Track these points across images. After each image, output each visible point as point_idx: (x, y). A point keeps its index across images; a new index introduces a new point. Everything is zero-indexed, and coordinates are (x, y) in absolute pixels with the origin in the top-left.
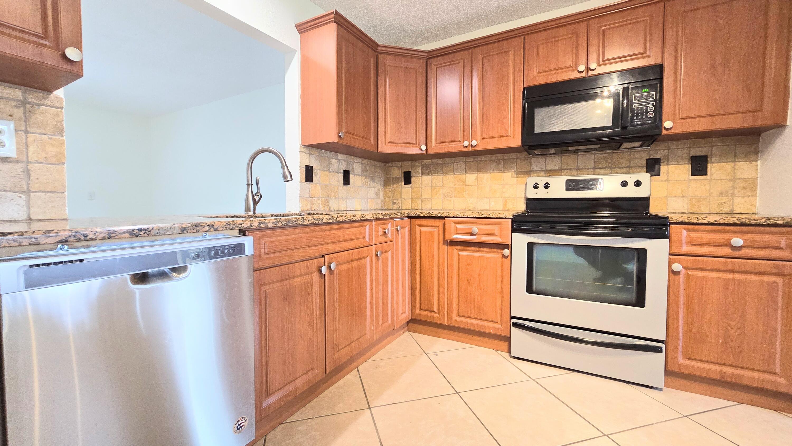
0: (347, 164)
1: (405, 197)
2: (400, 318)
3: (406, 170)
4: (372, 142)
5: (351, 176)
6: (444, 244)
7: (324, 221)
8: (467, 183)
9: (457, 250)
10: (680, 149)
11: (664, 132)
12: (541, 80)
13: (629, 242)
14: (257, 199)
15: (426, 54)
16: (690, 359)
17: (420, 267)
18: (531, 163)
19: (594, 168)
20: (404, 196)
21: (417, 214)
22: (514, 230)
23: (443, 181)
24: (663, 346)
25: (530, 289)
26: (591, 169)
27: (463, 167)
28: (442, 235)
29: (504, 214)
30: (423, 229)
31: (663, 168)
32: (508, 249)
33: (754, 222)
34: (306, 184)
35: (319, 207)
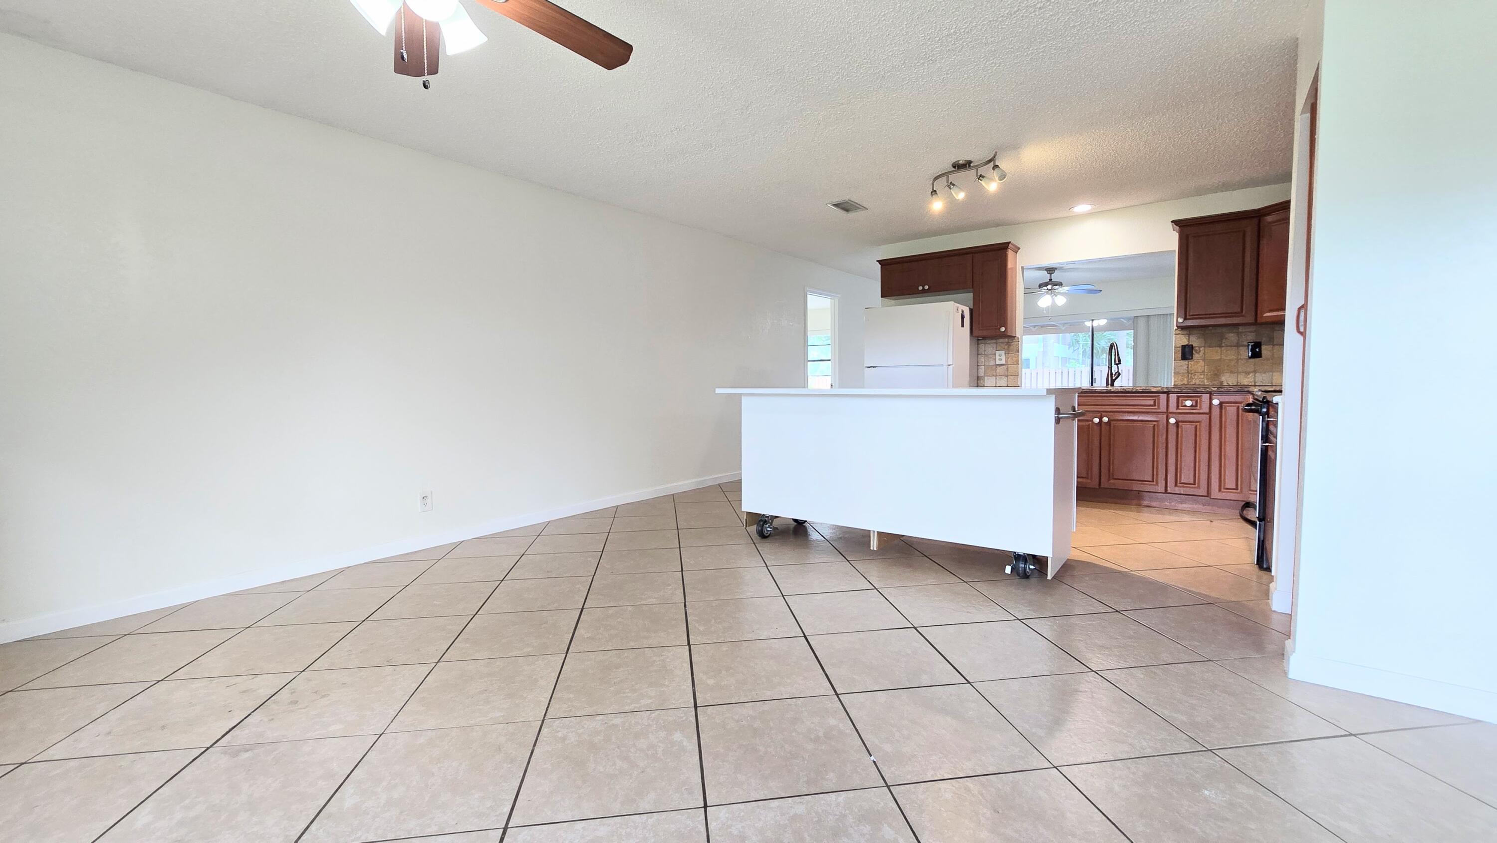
34: (1182, 361)
35: (1203, 381)
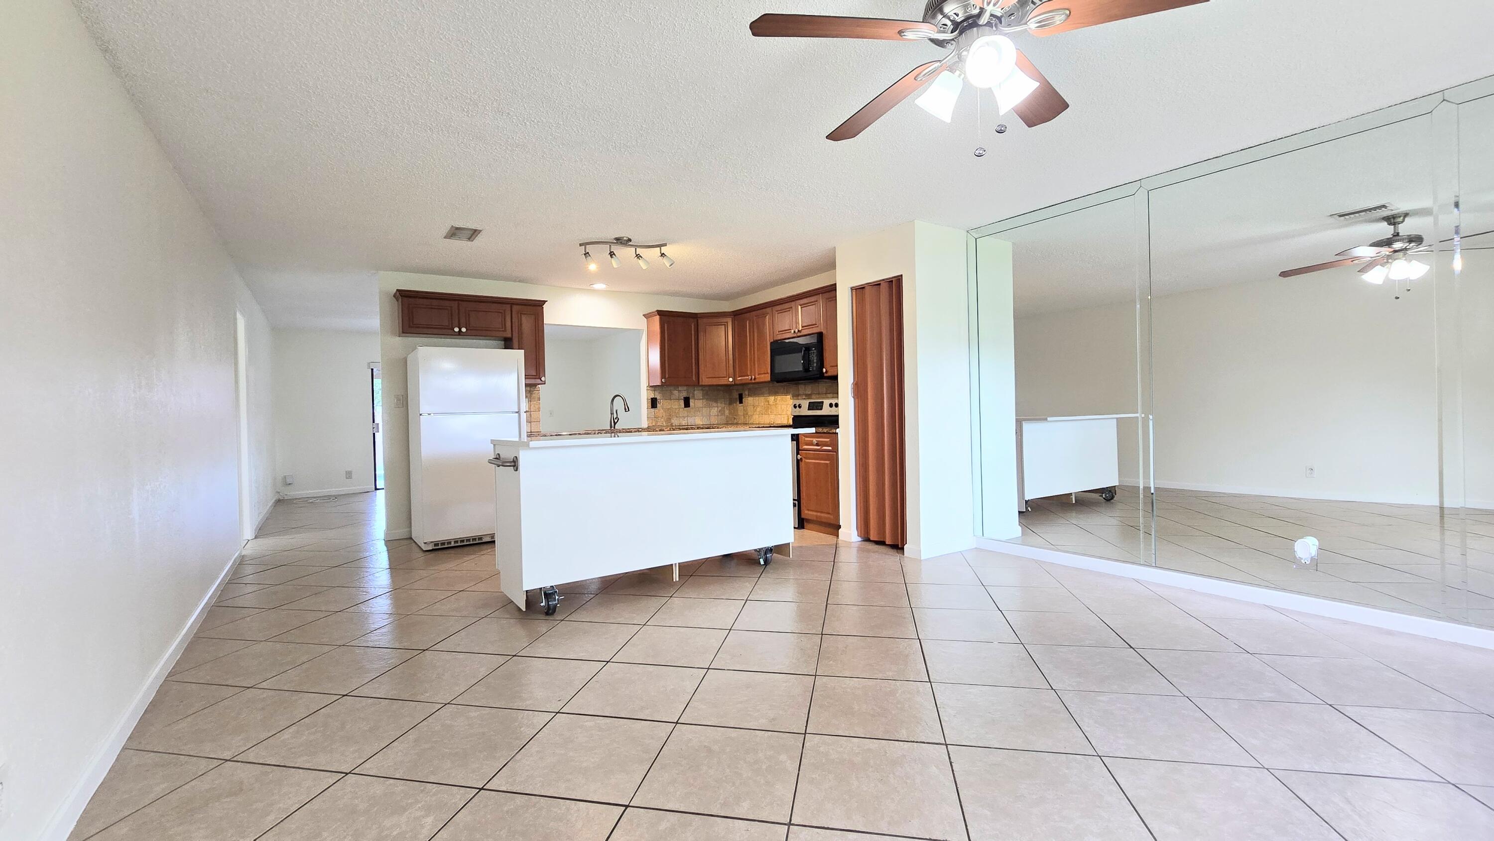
0: (688, 393)
3: (740, 393)
4: (694, 379)
5: (691, 401)
8: (770, 403)
12: (777, 338)
14: (616, 421)
15: (732, 313)
18: (798, 388)
19: (826, 394)
34: (652, 409)
35: (663, 424)
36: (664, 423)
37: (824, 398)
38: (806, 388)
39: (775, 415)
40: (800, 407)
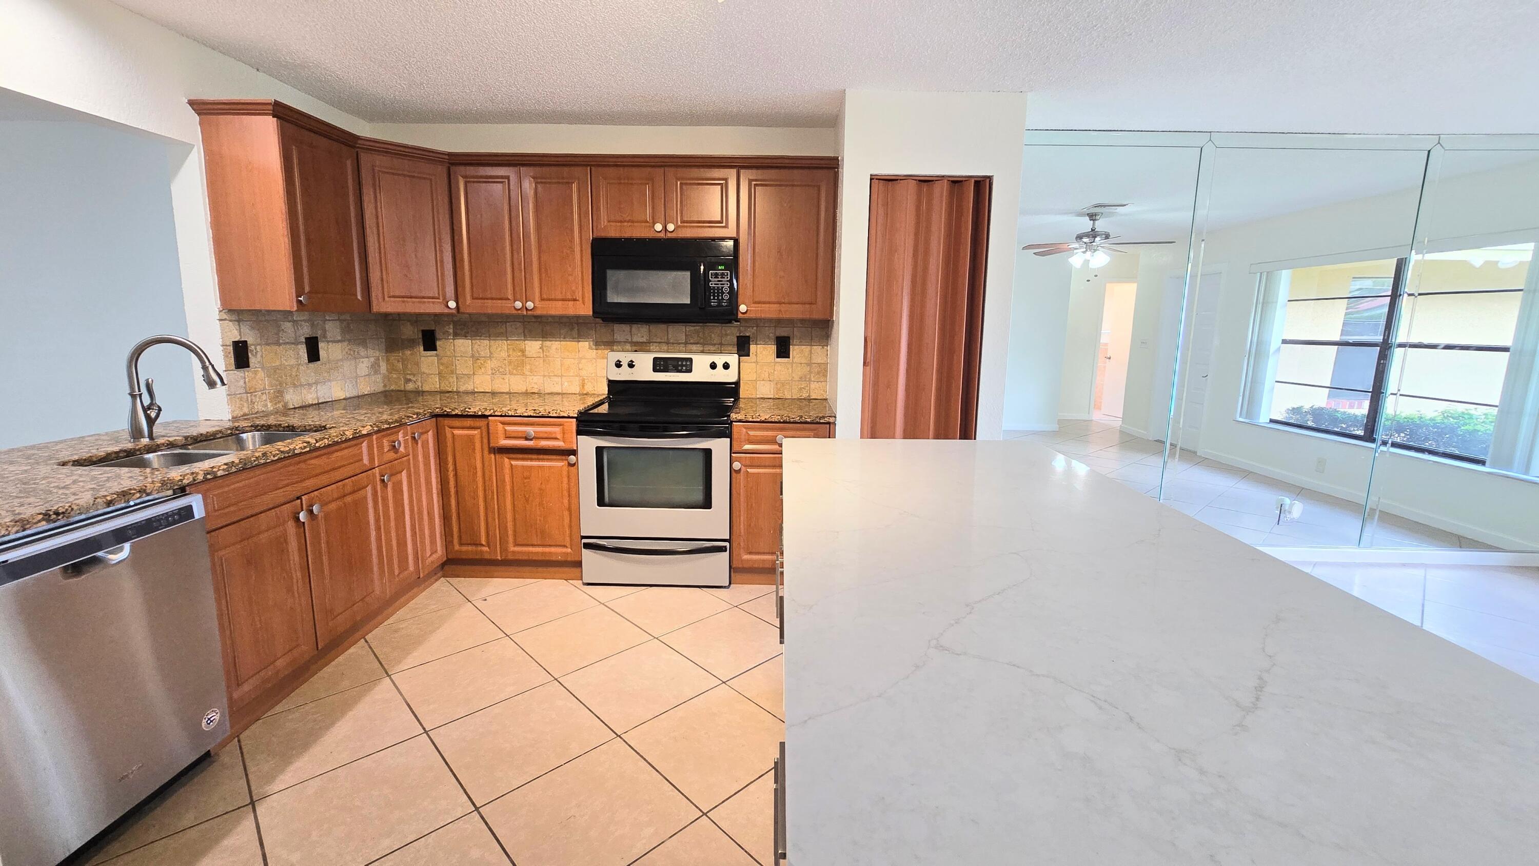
0: (313, 325)
1: (427, 371)
2: (429, 561)
3: (426, 329)
4: (359, 297)
5: (321, 345)
6: (490, 452)
7: (296, 452)
8: (527, 353)
9: (508, 458)
10: (767, 328)
11: (740, 316)
12: (613, 232)
13: (699, 442)
14: (153, 415)
15: (447, 157)
16: (750, 553)
17: (456, 486)
18: (613, 330)
19: (686, 343)
20: (424, 368)
21: (446, 411)
22: (579, 433)
23: (489, 349)
24: (727, 544)
25: (601, 502)
26: (682, 343)
27: (521, 331)
28: (485, 441)
29: (568, 412)
30: (456, 432)
31: (753, 348)
32: (575, 456)
33: (792, 420)
34: (236, 371)
35: (266, 405)
36: (269, 405)
37: (691, 352)
38: (633, 329)
39: (544, 376)
40: (631, 365)
